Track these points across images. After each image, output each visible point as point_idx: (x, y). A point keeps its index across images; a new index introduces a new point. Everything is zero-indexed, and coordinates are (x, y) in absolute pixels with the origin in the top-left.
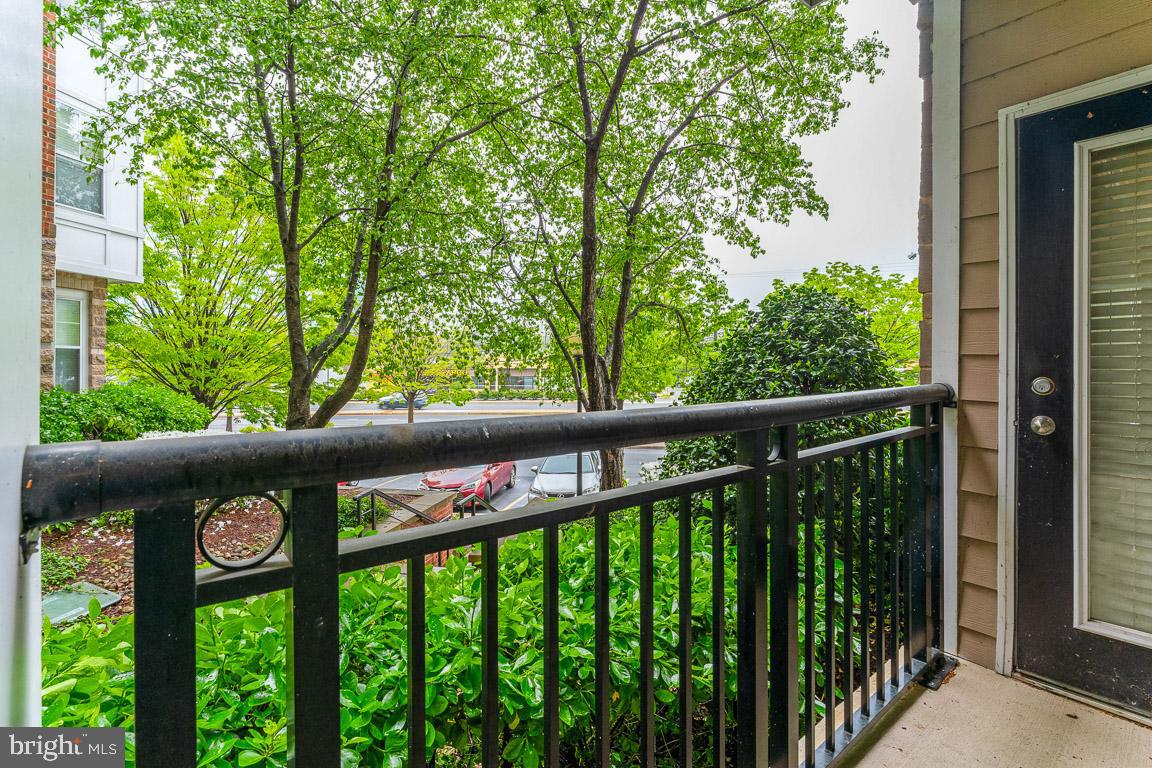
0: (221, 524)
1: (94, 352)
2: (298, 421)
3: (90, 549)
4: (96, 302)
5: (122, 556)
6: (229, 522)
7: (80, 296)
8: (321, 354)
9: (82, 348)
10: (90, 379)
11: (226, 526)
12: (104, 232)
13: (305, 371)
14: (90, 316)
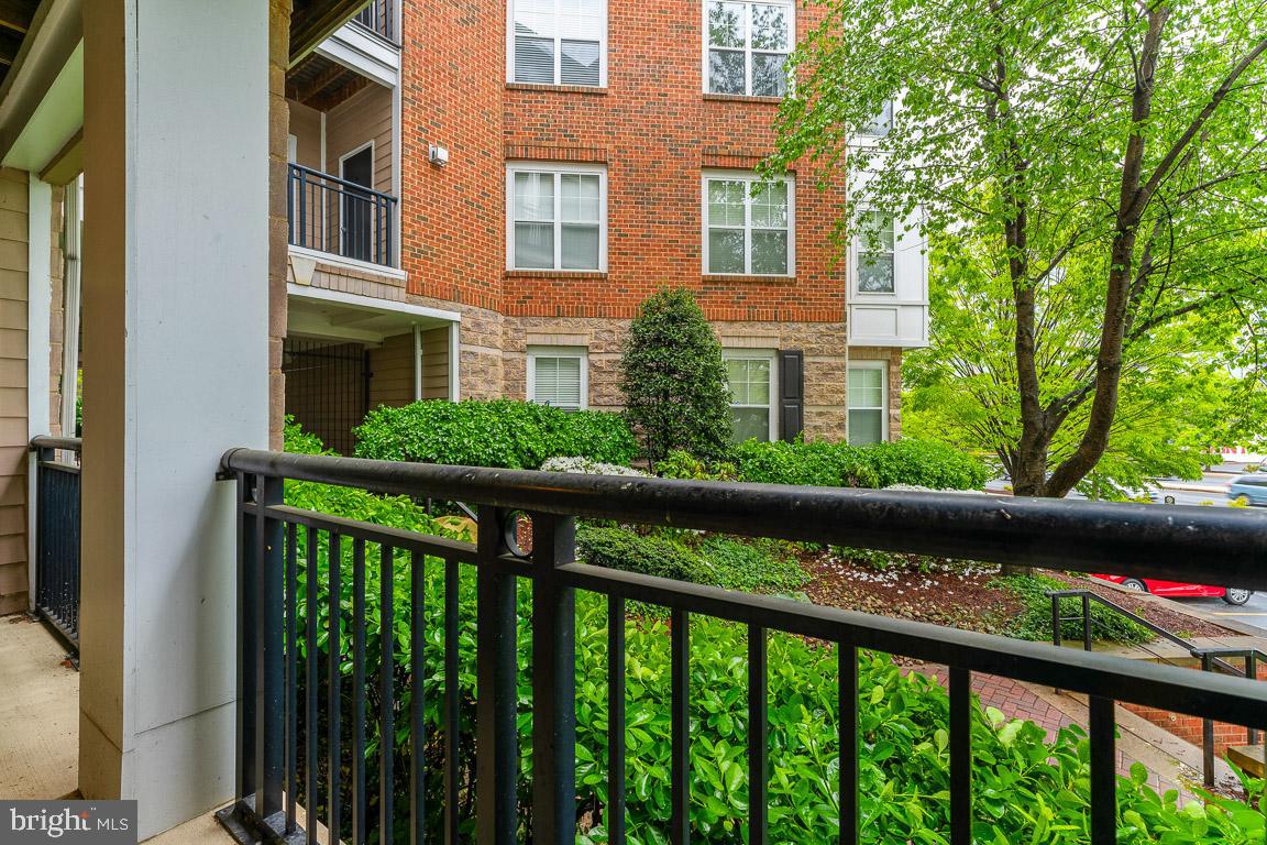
0: (929, 582)
1: (892, 412)
2: (1026, 488)
3: (821, 570)
4: (894, 369)
5: (836, 583)
6: (936, 583)
7: (881, 365)
8: (1058, 410)
9: (883, 408)
10: (890, 435)
11: (932, 585)
12: (894, 307)
13: (1036, 430)
14: (889, 381)
